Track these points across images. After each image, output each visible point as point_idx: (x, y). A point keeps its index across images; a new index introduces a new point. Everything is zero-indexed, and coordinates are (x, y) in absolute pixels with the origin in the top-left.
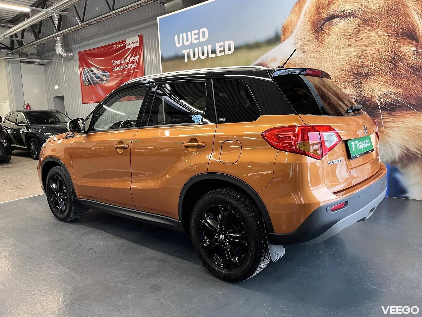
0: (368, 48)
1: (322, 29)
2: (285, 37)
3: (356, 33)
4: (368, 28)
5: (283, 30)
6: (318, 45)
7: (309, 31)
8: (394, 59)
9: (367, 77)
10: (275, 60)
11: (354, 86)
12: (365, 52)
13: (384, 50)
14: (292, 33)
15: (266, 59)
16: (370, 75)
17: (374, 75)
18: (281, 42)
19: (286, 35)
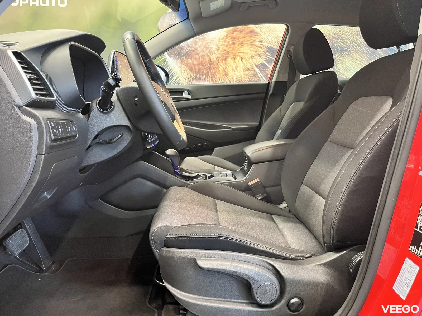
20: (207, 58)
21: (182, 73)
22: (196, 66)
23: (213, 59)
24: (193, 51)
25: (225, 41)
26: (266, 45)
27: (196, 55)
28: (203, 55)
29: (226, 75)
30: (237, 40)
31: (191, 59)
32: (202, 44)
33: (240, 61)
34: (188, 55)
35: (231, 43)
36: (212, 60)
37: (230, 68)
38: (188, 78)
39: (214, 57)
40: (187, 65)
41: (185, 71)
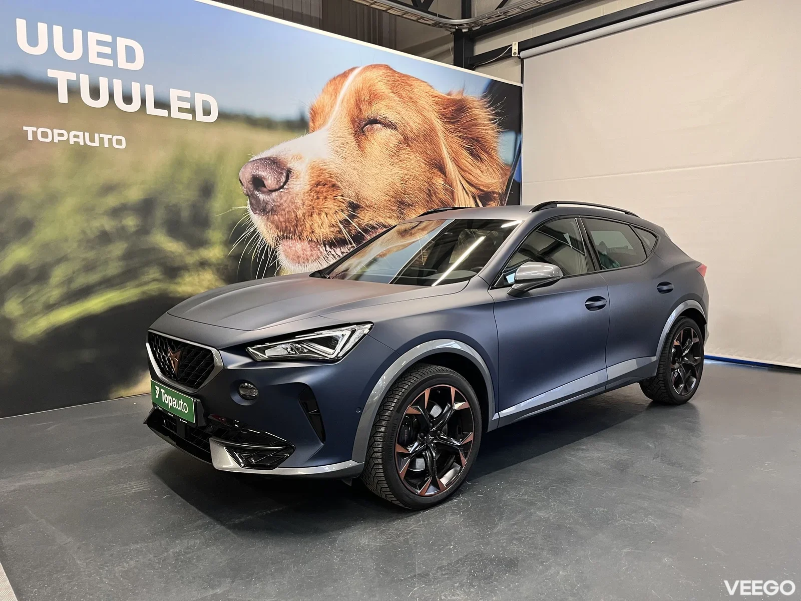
0: (409, 173)
1: (363, 132)
2: (314, 124)
3: (398, 150)
4: (408, 149)
5: (311, 114)
6: (360, 153)
7: (348, 129)
8: (429, 190)
9: (409, 207)
10: (301, 158)
11: (398, 217)
12: (406, 177)
13: (422, 178)
14: (324, 123)
15: (285, 153)
16: (412, 206)
17: (415, 206)
18: (309, 131)
19: (317, 124)
20: (293, 213)
21: (268, 231)
22: (283, 223)
23: (300, 215)
24: (279, 207)
25: (310, 195)
26: (348, 199)
27: (282, 210)
28: (289, 211)
29: (313, 232)
30: (321, 195)
31: (277, 215)
32: (287, 197)
33: (325, 216)
34: (273, 211)
35: (315, 197)
36: (298, 217)
37: (316, 225)
38: (274, 238)
39: (300, 213)
40: (273, 223)
41: (272, 230)
